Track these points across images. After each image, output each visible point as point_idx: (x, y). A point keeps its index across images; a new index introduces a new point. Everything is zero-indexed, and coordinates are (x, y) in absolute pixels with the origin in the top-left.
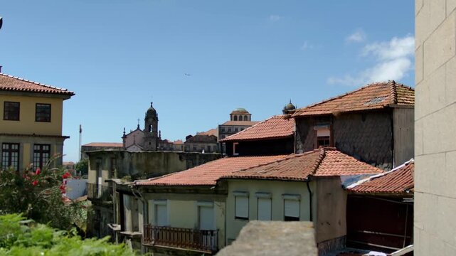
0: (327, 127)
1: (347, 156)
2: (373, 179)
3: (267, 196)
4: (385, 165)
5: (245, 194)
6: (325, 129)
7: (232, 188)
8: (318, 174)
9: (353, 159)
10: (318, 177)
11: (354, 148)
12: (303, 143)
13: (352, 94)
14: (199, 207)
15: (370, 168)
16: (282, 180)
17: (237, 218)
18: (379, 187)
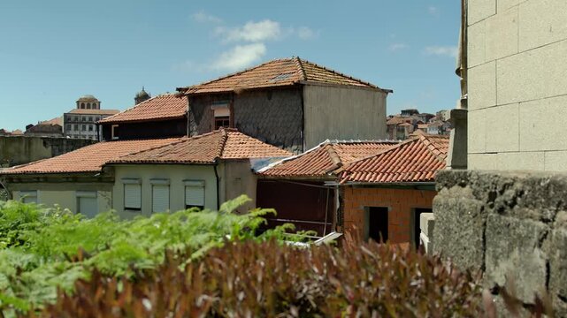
0: (226, 105)
1: (251, 138)
2: (285, 161)
3: (165, 182)
4: (295, 147)
5: (137, 182)
6: (224, 108)
7: (120, 174)
8: (226, 156)
9: (257, 141)
10: (226, 159)
11: (258, 129)
12: (198, 124)
13: (252, 70)
14: (79, 198)
15: (278, 151)
16: (184, 164)
17: (126, 209)
18: (296, 170)
